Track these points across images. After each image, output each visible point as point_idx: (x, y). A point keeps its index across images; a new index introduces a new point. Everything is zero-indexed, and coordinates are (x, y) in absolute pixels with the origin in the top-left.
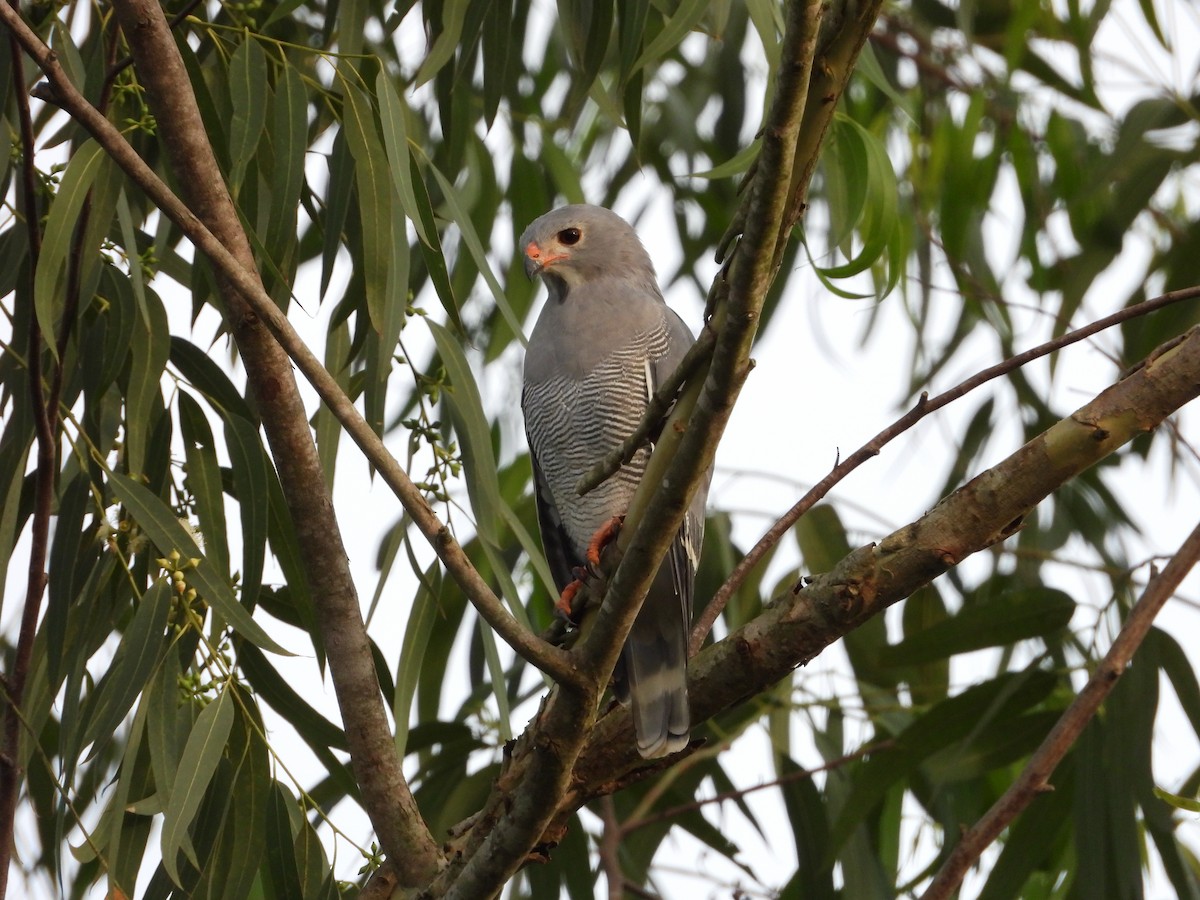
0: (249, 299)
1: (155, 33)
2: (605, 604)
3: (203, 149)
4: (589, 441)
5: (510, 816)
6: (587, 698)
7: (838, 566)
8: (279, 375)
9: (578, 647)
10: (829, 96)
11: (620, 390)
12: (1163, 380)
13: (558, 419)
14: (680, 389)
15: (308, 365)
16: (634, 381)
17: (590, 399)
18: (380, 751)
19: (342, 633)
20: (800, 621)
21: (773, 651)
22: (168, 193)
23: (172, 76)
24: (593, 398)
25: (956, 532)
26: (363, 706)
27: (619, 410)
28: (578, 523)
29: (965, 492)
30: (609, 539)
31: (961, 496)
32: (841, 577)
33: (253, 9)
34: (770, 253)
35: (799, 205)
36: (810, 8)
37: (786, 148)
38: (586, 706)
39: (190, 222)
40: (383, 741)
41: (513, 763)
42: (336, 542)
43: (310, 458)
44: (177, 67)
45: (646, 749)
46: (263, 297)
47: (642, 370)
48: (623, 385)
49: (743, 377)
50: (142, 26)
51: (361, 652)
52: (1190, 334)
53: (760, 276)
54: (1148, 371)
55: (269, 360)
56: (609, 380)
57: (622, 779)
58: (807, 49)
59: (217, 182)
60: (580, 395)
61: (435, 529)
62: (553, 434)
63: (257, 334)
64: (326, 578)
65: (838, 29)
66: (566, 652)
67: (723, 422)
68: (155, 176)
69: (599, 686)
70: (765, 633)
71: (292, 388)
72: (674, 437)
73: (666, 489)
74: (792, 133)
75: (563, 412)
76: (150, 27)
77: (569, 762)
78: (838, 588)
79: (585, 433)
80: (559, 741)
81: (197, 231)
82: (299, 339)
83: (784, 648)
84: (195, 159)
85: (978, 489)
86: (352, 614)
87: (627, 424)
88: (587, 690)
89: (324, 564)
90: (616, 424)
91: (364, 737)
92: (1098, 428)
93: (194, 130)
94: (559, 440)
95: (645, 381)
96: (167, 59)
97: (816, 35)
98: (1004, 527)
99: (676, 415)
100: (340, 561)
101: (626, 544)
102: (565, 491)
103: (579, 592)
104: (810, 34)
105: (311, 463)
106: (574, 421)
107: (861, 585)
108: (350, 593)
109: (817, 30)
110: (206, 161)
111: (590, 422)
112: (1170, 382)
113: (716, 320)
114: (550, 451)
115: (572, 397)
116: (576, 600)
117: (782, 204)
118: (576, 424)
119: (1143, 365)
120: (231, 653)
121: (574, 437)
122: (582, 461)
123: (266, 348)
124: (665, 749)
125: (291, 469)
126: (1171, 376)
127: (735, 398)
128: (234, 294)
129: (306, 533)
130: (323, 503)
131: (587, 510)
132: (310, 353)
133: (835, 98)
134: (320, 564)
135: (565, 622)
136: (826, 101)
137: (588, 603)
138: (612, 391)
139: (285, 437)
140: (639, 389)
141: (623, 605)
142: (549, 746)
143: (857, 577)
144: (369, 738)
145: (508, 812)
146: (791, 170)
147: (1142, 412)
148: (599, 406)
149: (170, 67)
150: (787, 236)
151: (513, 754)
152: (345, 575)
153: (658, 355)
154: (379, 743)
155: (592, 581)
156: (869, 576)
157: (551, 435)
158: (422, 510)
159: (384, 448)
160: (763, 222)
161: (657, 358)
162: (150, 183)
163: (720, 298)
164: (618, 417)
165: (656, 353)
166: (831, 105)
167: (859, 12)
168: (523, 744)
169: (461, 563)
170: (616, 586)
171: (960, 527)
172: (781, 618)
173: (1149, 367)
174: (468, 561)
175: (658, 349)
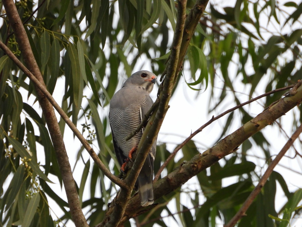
0: (43, 91)
1: (19, 25)
2: (133, 168)
3: (31, 54)
4: (125, 127)
5: (109, 222)
6: (128, 192)
7: (192, 159)
8: (51, 111)
9: (126, 179)
10: (188, 39)
11: (133, 115)
12: (273, 112)
13: (118, 121)
14: (151, 114)
15: (57, 108)
16: (137, 112)
17: (125, 117)
18: (77, 206)
19: (67, 176)
20: (182, 173)
21: (176, 181)
22: (22, 65)
23: (23, 36)
24: (126, 117)
25: (221, 150)
26: (72, 195)
27: (133, 120)
28: (125, 148)
29: (224, 140)
30: (134, 152)
31: (222, 141)
32: (192, 162)
33: (43, 20)
34: (173, 78)
35: (181, 67)
36: (183, 16)
37: (177, 52)
38: (128, 194)
39: (28, 72)
40: (77, 203)
41: (110, 209)
42: (65, 153)
43: (58, 132)
44: (24, 34)
45: (143, 204)
46: (46, 91)
47: (139, 110)
48: (134, 114)
49: (167, 110)
50: (16, 23)
51: (72, 181)
52: (280, 100)
53: (171, 84)
54: (269, 109)
55: (48, 108)
56: (130, 112)
57: (138, 213)
58: (182, 26)
59: (35, 63)
60: (123, 115)
61: (90, 149)
62: (117, 125)
63: (45, 101)
64: (63, 163)
65: (190, 22)
66: (123, 180)
67: (162, 121)
68: (19, 61)
69: (131, 189)
70: (173, 176)
71: (54, 115)
72: (150, 126)
73: (148, 138)
74: (179, 48)
75: (119, 119)
76: (18, 24)
77: (124, 208)
78: (192, 165)
79: (125, 125)
80: (121, 203)
81: (30, 74)
82: (55, 101)
83: (178, 180)
84: (29, 57)
85: (227, 139)
86: (69, 172)
87: (136, 124)
88: (128, 190)
89: (62, 159)
90: (132, 124)
91: (73, 203)
92: (257, 124)
93: (29, 50)
94: (118, 126)
95: (140, 112)
96: (22, 32)
97: (184, 23)
98: (234, 149)
99: (150, 120)
100: (66, 158)
101: (138, 153)
102: (120, 140)
103: (126, 165)
104: (183, 23)
105: (59, 133)
106: (122, 122)
107: (198, 164)
108: (69, 166)
109: (185, 22)
110: (32, 58)
111: (126, 123)
112: (275, 112)
113: (160, 96)
114: (116, 129)
115: (121, 116)
116: (125, 167)
117: (176, 66)
118: (122, 123)
119: (268, 108)
120: (38, 182)
121: (122, 126)
122: (124, 132)
123: (47, 104)
124: (148, 204)
125: (54, 135)
126: (275, 111)
127: (165, 115)
128: (39, 91)
129: (58, 151)
130: (62, 144)
131: (126, 145)
132: (58, 105)
133: (190, 39)
134: (61, 159)
135: (123, 173)
136: (187, 40)
137: (129, 168)
138: (131, 115)
139: (52, 127)
140: (138, 115)
141: (137, 168)
142: (119, 204)
143: (197, 162)
144: (74, 203)
145: (108, 221)
146: (178, 57)
147: (268, 120)
148: (128, 119)
149: (23, 34)
150: (178, 74)
151: (110, 206)
152: (67, 162)
153: (143, 106)
154: (76, 204)
155: (129, 162)
156: (200, 162)
157: (116, 125)
158: (86, 144)
159: (77, 129)
160: (171, 70)
161: (143, 107)
162: (17, 62)
163: (161, 90)
164: (133, 122)
165: (142, 105)
166: (188, 41)
167: (195, 18)
168: (113, 204)
169: (96, 158)
170: (135, 163)
171: (222, 149)
172: (177, 172)
173: (270, 108)
174: (98, 157)
175: (143, 104)
